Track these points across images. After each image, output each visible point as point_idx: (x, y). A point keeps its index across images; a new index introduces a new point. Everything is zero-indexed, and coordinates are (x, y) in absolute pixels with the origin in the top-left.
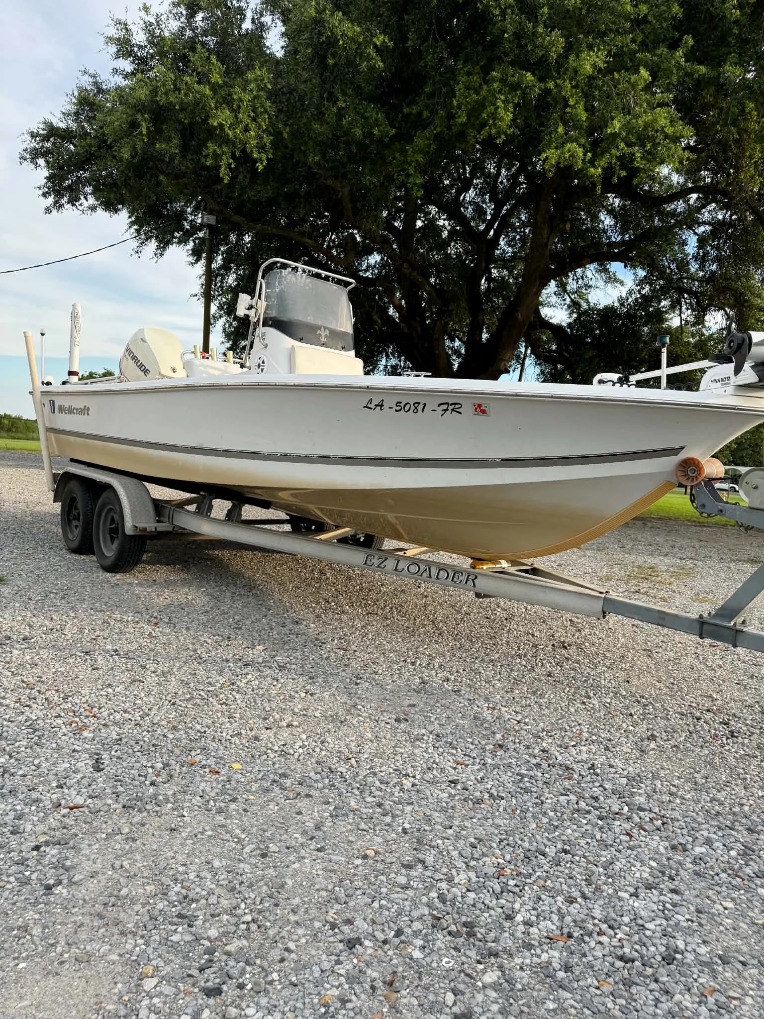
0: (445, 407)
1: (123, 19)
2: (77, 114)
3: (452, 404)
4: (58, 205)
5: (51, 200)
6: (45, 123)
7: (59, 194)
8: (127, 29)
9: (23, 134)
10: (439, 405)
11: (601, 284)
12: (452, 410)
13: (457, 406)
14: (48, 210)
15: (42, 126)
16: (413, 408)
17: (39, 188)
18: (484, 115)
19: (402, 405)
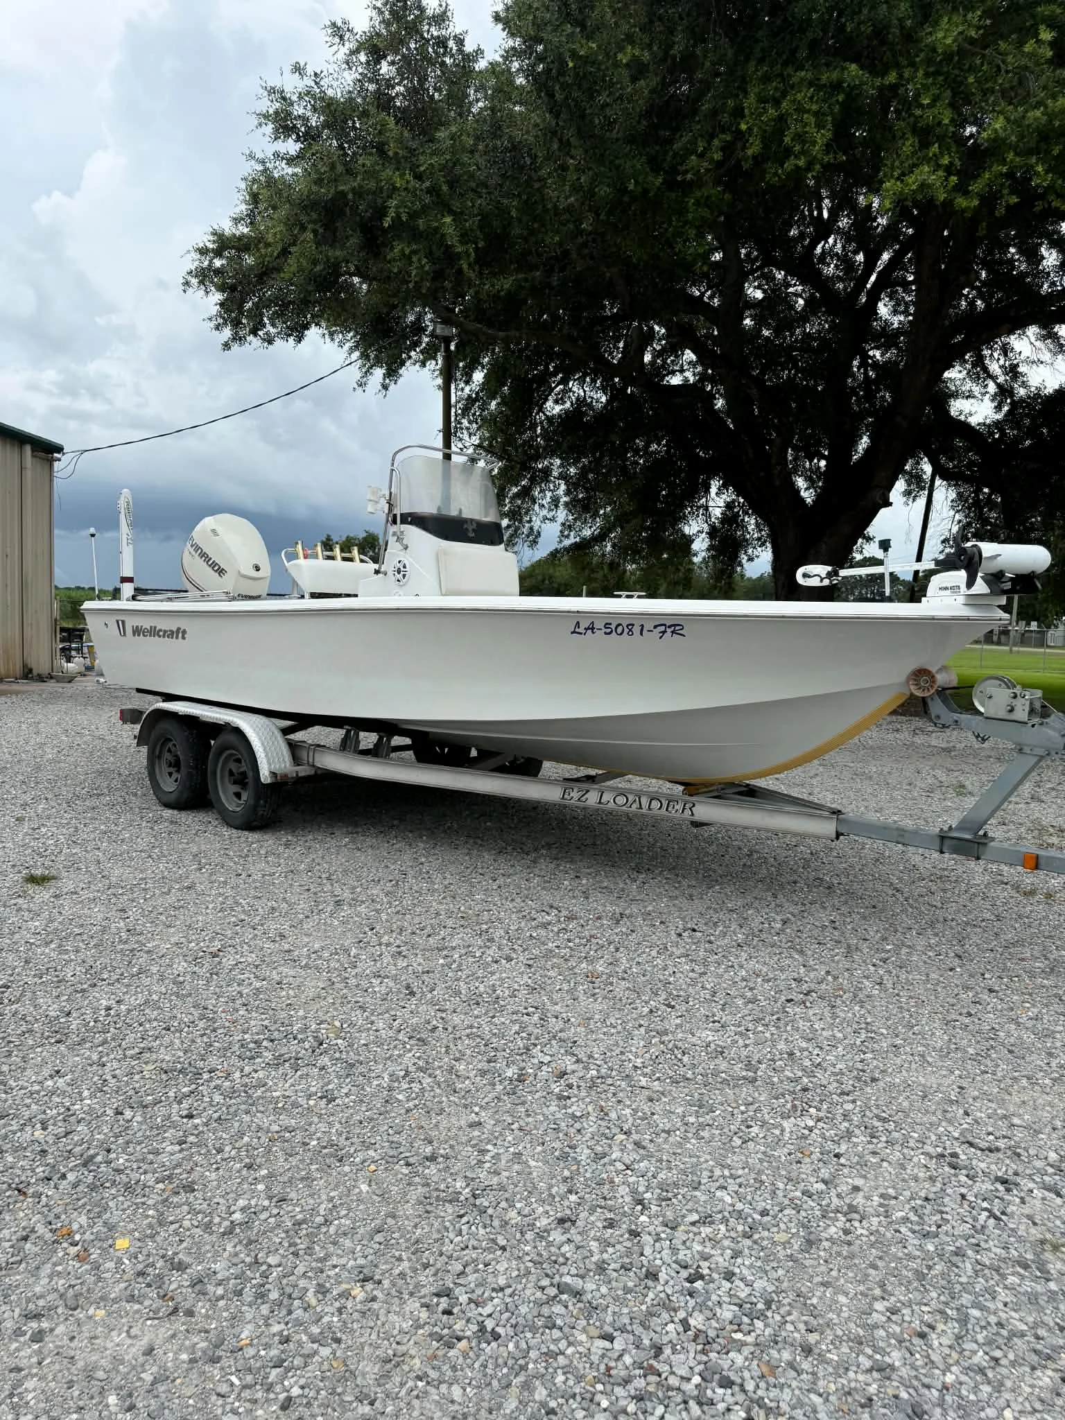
0: (662, 628)
1: (278, 85)
2: (251, 215)
3: (669, 627)
4: (237, 338)
5: (227, 333)
6: (214, 234)
7: (236, 324)
8: (284, 99)
9: (189, 251)
10: (655, 627)
11: (1047, 356)
12: (673, 632)
13: (677, 628)
14: (226, 346)
15: (211, 238)
16: (626, 630)
17: (210, 319)
18: (787, 140)
19: (613, 627)
